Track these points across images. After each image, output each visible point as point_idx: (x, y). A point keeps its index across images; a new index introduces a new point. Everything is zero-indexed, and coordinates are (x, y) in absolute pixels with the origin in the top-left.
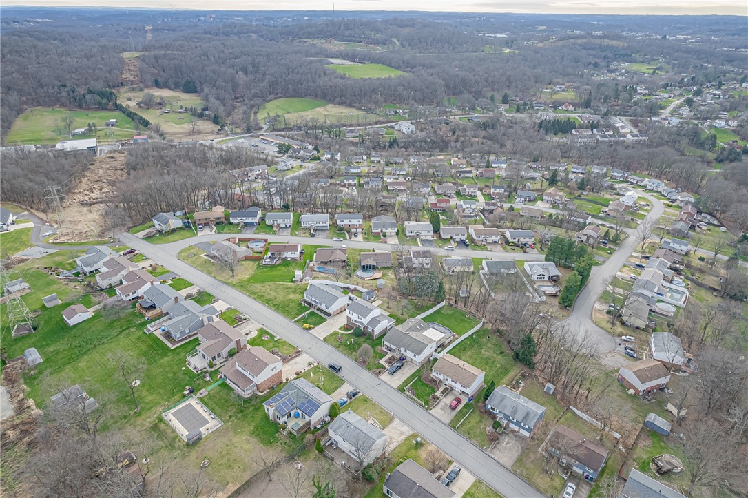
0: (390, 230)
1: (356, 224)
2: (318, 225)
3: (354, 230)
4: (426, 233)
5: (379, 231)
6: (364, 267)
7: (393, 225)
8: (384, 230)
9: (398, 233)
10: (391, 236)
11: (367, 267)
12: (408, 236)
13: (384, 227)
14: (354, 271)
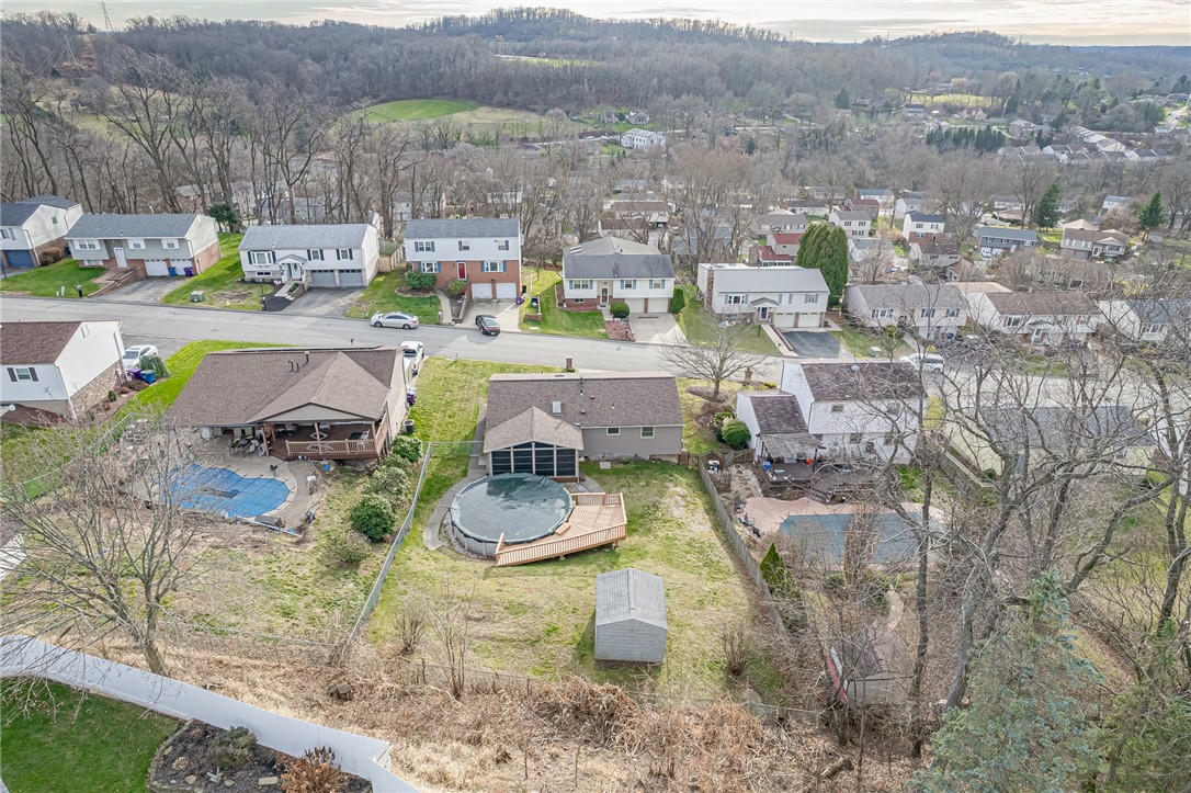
0: (643, 289)
1: (488, 258)
2: (316, 264)
3: (481, 290)
4: (799, 304)
5: (592, 293)
6: (500, 461)
7: (653, 269)
8: (618, 291)
9: (675, 305)
10: (646, 315)
11: (523, 467)
12: (720, 318)
13: (616, 273)
14: (436, 488)
